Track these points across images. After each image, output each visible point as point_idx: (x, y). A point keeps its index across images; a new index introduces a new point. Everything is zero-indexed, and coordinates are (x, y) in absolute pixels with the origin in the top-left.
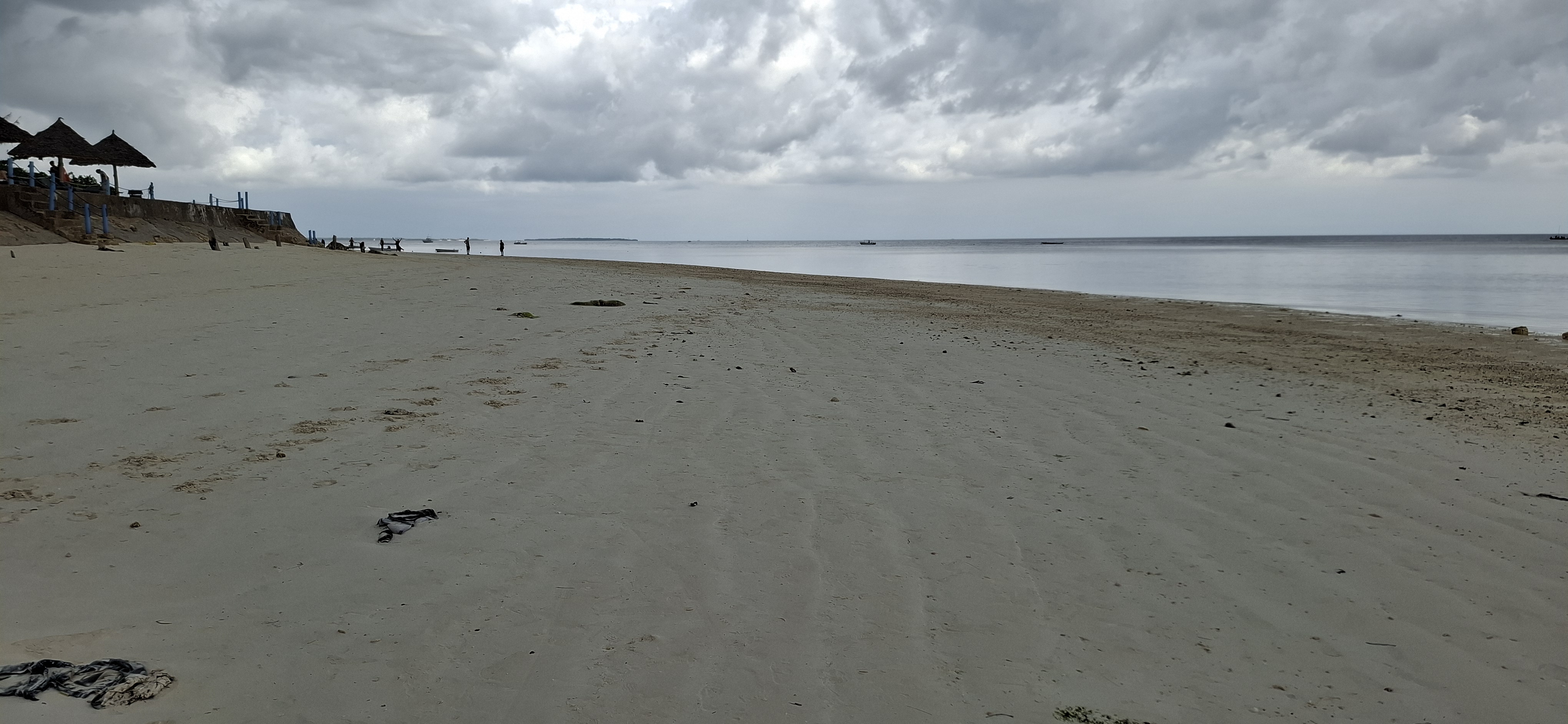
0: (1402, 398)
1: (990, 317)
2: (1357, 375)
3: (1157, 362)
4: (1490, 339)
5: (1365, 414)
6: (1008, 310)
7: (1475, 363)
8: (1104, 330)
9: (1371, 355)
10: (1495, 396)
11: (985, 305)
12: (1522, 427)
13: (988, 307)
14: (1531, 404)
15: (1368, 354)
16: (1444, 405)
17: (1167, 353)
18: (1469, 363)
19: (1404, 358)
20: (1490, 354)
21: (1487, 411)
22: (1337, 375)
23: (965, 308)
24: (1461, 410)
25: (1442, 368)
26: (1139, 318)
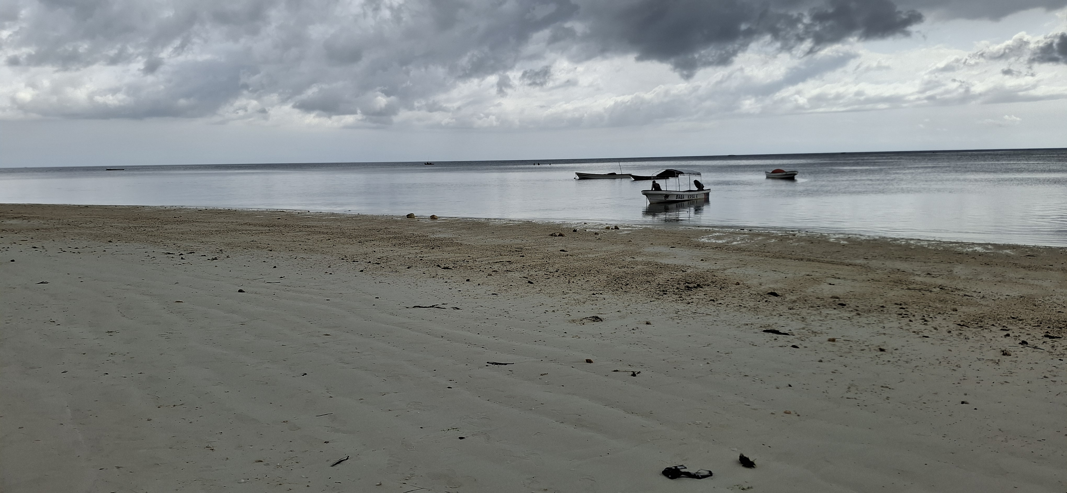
0: (347, 260)
1: (58, 229)
2: (323, 249)
3: (194, 252)
4: (397, 221)
5: (326, 272)
6: (76, 222)
7: (388, 236)
8: (156, 233)
9: (332, 236)
10: (396, 254)
11: (55, 220)
12: (408, 270)
13: (57, 221)
14: (414, 256)
15: (331, 236)
16: (370, 262)
17: (201, 246)
18: (385, 236)
19: (350, 237)
20: (396, 230)
21: (392, 263)
22: (311, 250)
23: (35, 223)
24: (379, 264)
25: (370, 240)
26: (182, 222)
